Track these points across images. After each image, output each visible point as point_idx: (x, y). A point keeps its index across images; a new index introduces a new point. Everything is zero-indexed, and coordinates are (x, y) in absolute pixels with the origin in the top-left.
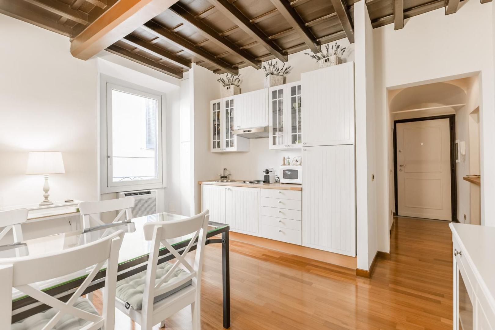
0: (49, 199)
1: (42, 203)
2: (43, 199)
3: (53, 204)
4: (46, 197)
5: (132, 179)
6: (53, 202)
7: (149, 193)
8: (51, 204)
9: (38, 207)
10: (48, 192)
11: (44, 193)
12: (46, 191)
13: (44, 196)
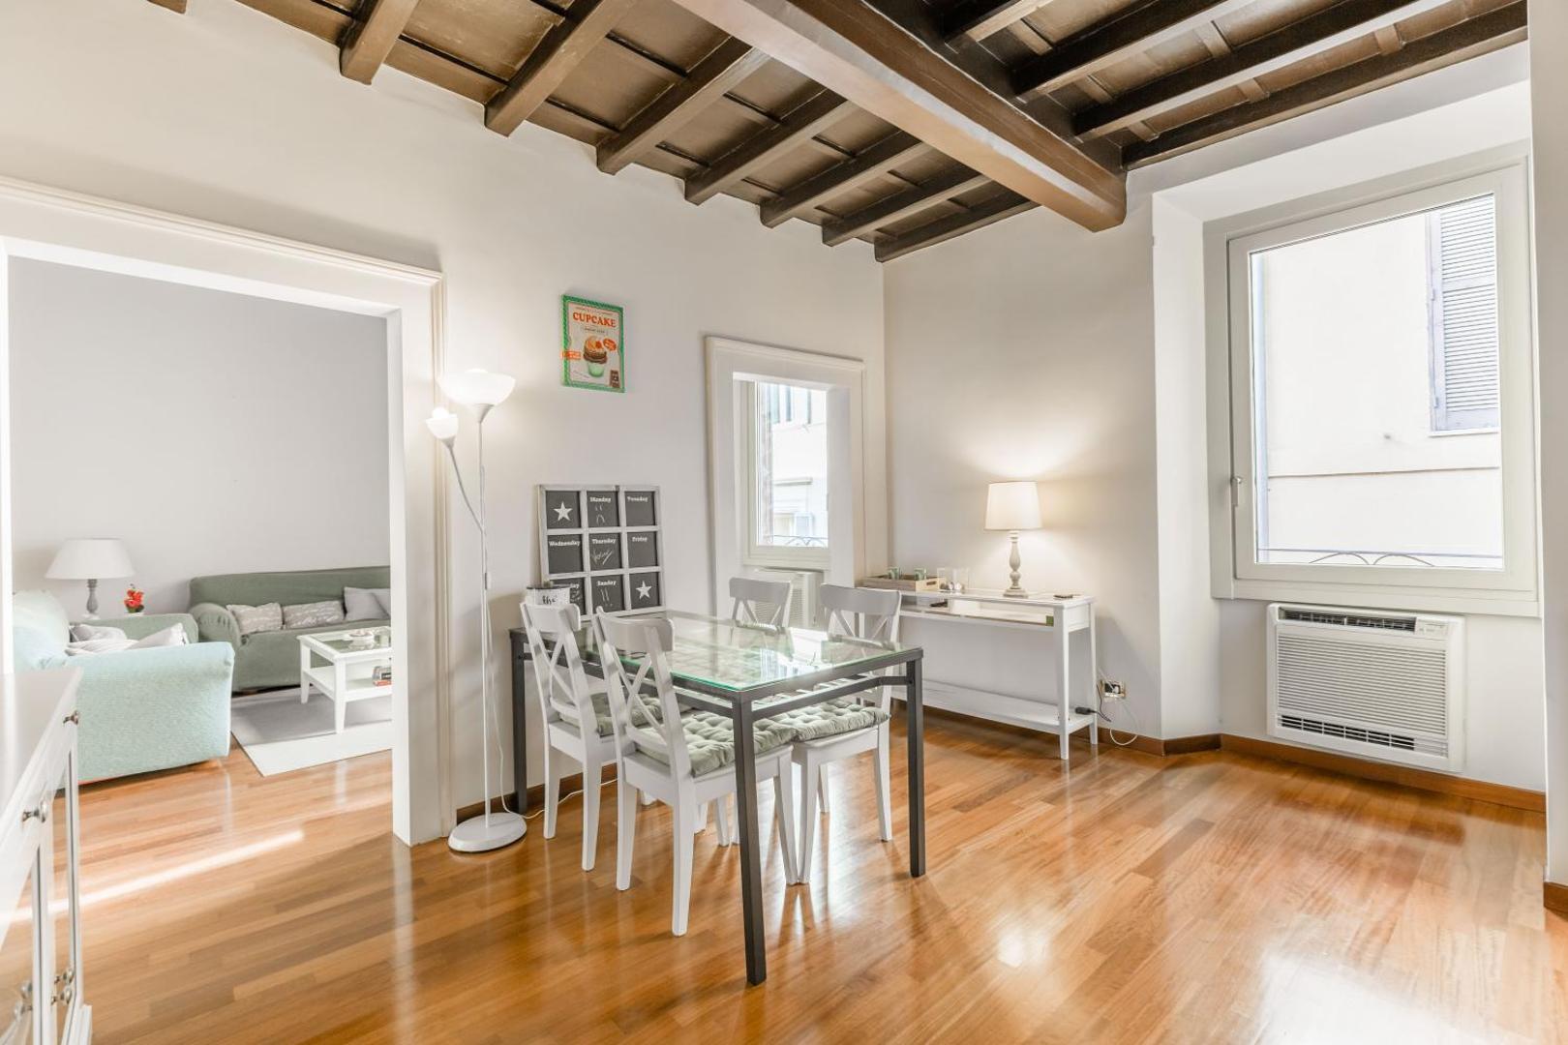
0: (1021, 583)
1: (1008, 591)
2: (1011, 583)
3: (1027, 597)
4: (1015, 580)
5: (1371, 562)
6: (1029, 593)
7: (1410, 625)
8: (1021, 596)
9: (1001, 598)
10: (1019, 570)
11: (1011, 570)
12: (1015, 566)
13: (1011, 576)
